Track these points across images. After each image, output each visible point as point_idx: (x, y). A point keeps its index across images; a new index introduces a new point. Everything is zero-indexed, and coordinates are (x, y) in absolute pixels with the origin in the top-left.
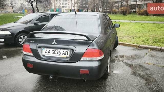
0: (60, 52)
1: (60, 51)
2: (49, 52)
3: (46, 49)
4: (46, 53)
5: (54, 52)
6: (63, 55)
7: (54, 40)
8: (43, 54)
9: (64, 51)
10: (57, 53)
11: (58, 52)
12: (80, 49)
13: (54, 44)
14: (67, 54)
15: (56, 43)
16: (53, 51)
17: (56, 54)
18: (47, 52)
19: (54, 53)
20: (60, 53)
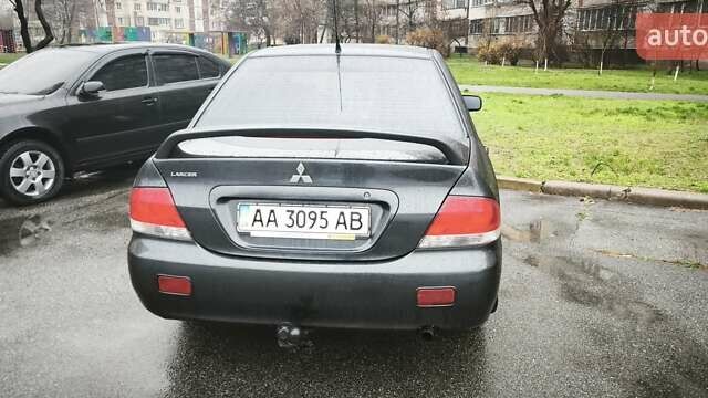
0: (324, 215)
1: (322, 213)
2: (269, 221)
3: (258, 207)
4: (256, 223)
5: (294, 216)
6: (337, 231)
7: (301, 165)
8: (242, 228)
9: (342, 214)
10: (309, 222)
11: (315, 219)
12: (418, 201)
13: (300, 183)
14: (356, 225)
15: (307, 179)
16: (293, 212)
17: (306, 228)
18: (261, 221)
19: (294, 223)
20: (323, 223)
